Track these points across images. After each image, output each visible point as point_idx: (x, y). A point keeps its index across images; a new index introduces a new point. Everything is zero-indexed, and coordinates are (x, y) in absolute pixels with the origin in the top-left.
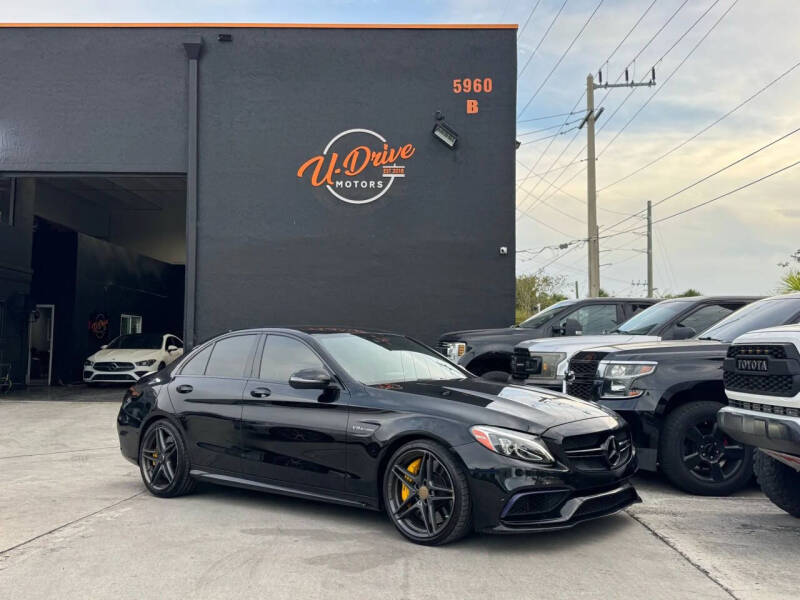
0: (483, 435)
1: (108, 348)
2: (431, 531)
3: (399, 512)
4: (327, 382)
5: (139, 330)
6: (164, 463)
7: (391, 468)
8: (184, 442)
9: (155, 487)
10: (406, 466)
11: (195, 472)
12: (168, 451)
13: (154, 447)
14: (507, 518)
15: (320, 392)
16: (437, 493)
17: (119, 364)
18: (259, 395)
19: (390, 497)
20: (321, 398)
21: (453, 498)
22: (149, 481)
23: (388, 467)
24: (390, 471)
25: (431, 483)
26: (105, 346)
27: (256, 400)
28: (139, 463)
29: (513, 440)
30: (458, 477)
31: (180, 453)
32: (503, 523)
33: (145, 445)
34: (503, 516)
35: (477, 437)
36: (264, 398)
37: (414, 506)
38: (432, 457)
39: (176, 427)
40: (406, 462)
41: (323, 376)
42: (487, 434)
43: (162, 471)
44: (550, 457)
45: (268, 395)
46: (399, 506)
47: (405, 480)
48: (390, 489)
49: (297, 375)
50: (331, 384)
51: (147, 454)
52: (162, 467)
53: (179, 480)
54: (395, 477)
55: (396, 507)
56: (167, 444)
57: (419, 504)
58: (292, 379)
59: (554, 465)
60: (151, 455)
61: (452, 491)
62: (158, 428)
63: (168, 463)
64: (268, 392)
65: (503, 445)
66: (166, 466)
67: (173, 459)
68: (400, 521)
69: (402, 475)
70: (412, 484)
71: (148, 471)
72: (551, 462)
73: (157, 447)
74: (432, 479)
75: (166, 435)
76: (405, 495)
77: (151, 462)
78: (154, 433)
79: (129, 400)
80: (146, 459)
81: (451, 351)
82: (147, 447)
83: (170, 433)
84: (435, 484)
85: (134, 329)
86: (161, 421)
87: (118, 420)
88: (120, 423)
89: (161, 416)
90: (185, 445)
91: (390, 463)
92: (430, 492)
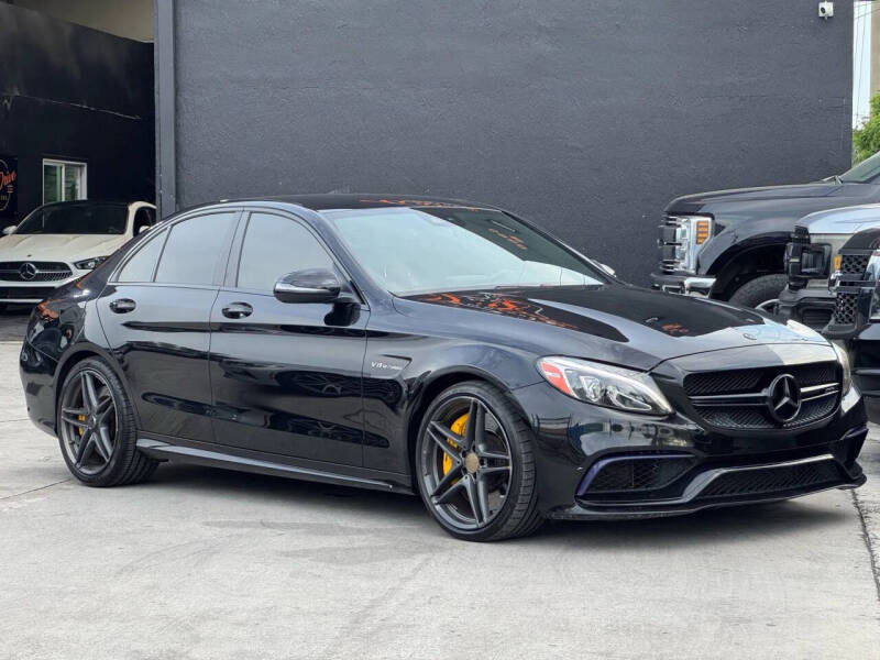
0: (558, 371)
1: (17, 232)
2: (481, 520)
3: (438, 493)
4: (336, 291)
5: (82, 194)
6: (96, 429)
7: (426, 426)
8: (125, 394)
9: (84, 470)
10: (449, 424)
11: (144, 443)
12: (100, 411)
13: (80, 404)
14: (585, 497)
15: (328, 308)
16: (492, 462)
17: (40, 265)
18: (235, 315)
19: (425, 471)
20: (328, 319)
21: (510, 468)
22: (74, 461)
23: (423, 424)
24: (424, 431)
25: (481, 447)
26: (13, 228)
27: (233, 323)
28: (57, 432)
29: (605, 381)
30: (517, 437)
31: (121, 412)
32: (581, 504)
33: (65, 401)
34: (580, 493)
35: (548, 374)
36: (243, 320)
37: (458, 483)
38: (483, 408)
39: (111, 368)
40: (449, 416)
41: (330, 283)
42: (562, 369)
43: (94, 443)
44: (665, 405)
45: (247, 314)
46: (438, 483)
47: (448, 445)
48: (424, 458)
49: (286, 281)
50: (342, 295)
51: (68, 415)
52: (94, 437)
53: (121, 456)
54: (432, 441)
55: (434, 485)
56: (100, 400)
57: (466, 481)
58: (280, 287)
59: (671, 418)
60: (76, 417)
61: (509, 457)
62: (85, 372)
63: (102, 430)
64: (248, 310)
65: (586, 388)
66: (99, 435)
67: (109, 422)
68: (438, 507)
69: (444, 438)
70: (457, 450)
71: (72, 444)
72: (667, 414)
73: (85, 404)
74: (484, 441)
75: (98, 385)
76: (448, 467)
77: (76, 430)
78: (80, 381)
79: (39, 328)
80: (68, 424)
81: (684, 233)
82: (68, 406)
83: (104, 382)
84: (488, 449)
85: (72, 190)
86: (88, 361)
87: (23, 363)
88: (26, 366)
89: (88, 353)
90: (127, 400)
91: (424, 420)
92: (482, 463)
